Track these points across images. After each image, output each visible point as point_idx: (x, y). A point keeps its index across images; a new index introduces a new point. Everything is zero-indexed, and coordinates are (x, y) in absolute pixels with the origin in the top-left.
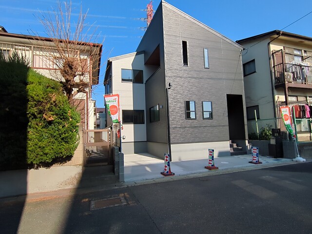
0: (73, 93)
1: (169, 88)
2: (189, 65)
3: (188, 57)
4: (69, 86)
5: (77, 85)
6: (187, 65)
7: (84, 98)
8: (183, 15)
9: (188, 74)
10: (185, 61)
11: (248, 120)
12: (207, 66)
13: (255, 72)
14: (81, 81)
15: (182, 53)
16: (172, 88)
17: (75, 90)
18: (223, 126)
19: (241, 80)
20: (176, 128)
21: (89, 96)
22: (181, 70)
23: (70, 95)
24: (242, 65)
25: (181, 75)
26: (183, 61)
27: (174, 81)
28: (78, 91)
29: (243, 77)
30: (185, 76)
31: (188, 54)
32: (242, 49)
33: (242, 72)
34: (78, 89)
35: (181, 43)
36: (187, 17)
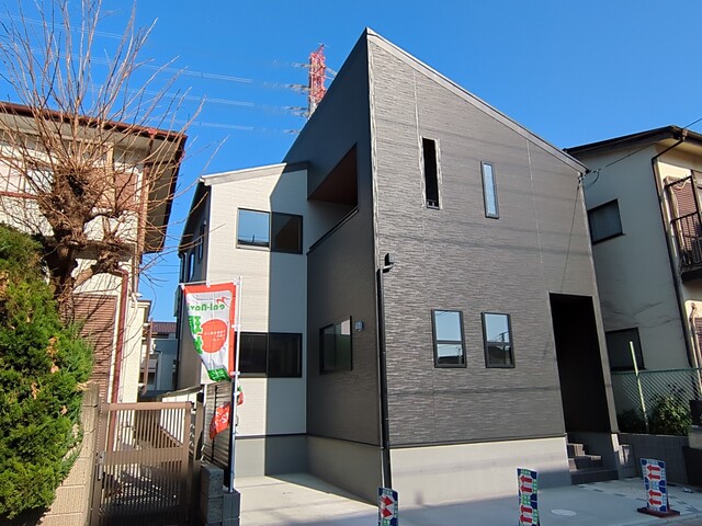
0: (74, 274)
1: (386, 271)
2: (441, 207)
3: (440, 182)
4: (65, 251)
5: (93, 249)
6: (437, 204)
7: (114, 293)
8: (423, 71)
9: (439, 230)
10: (432, 195)
11: (613, 369)
12: (491, 211)
13: (621, 234)
14: (109, 235)
15: (422, 172)
16: (394, 270)
17: (84, 264)
18: (546, 389)
19: (587, 254)
20: (407, 394)
21: (129, 287)
22: (420, 220)
23: (62, 282)
24: (585, 212)
25: (419, 234)
26: (424, 194)
27: (398, 249)
28: (95, 270)
29: (590, 246)
30: (431, 235)
31: (439, 176)
32: (583, 170)
33: (588, 233)
34: (94, 262)
35: (420, 145)
36: (435, 77)
